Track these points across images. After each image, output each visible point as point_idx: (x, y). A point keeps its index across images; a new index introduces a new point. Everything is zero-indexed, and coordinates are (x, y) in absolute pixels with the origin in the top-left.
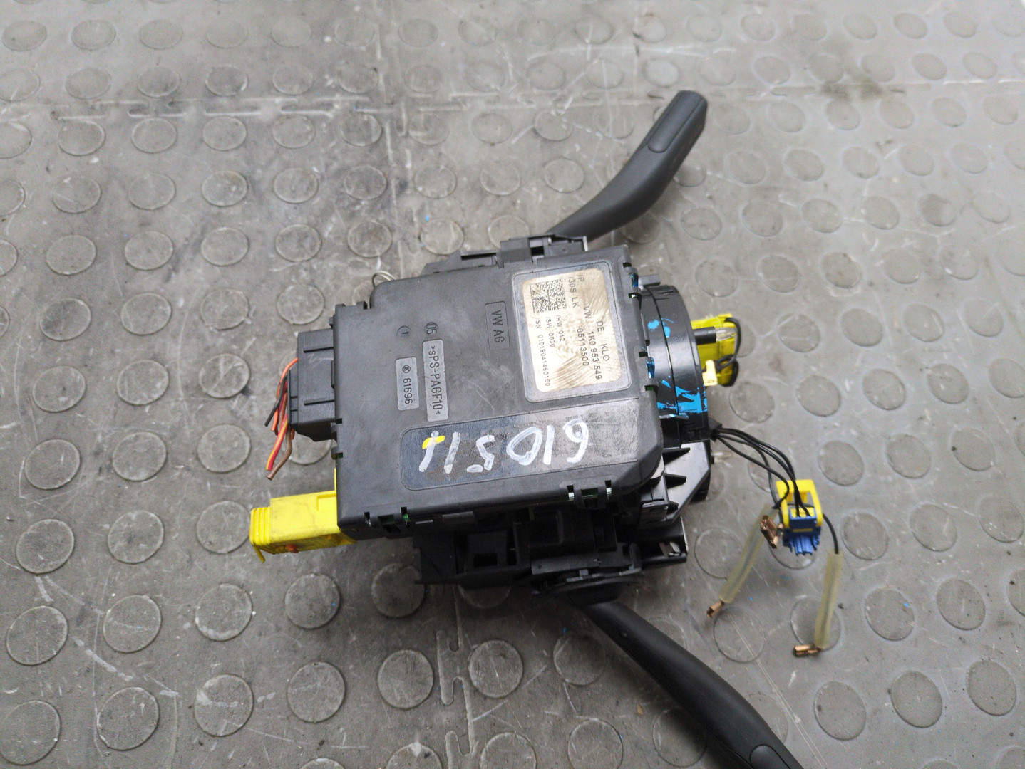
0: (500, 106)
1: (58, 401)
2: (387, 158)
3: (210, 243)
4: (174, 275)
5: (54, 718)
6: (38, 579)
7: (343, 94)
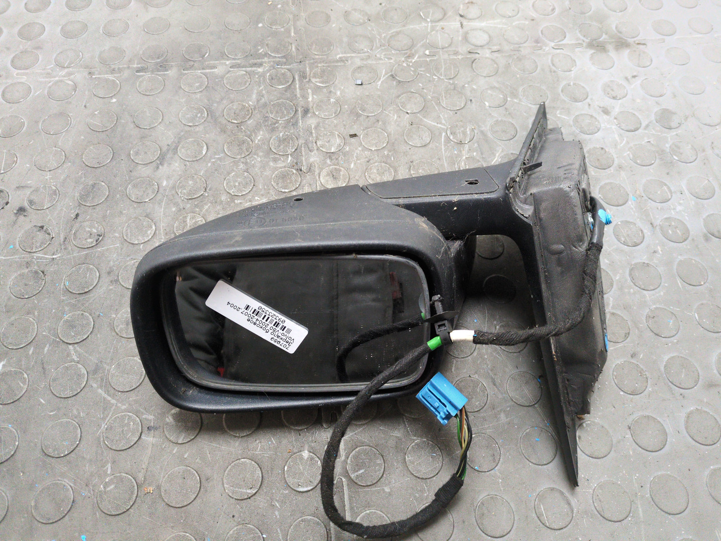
0: (369, 62)
1: (87, 242)
2: (296, 95)
3: (183, 147)
4: (160, 167)
5: (77, 429)
6: (71, 347)
7: (269, 58)
